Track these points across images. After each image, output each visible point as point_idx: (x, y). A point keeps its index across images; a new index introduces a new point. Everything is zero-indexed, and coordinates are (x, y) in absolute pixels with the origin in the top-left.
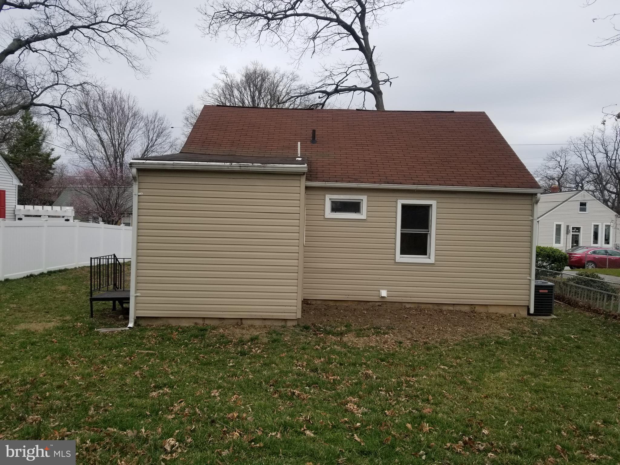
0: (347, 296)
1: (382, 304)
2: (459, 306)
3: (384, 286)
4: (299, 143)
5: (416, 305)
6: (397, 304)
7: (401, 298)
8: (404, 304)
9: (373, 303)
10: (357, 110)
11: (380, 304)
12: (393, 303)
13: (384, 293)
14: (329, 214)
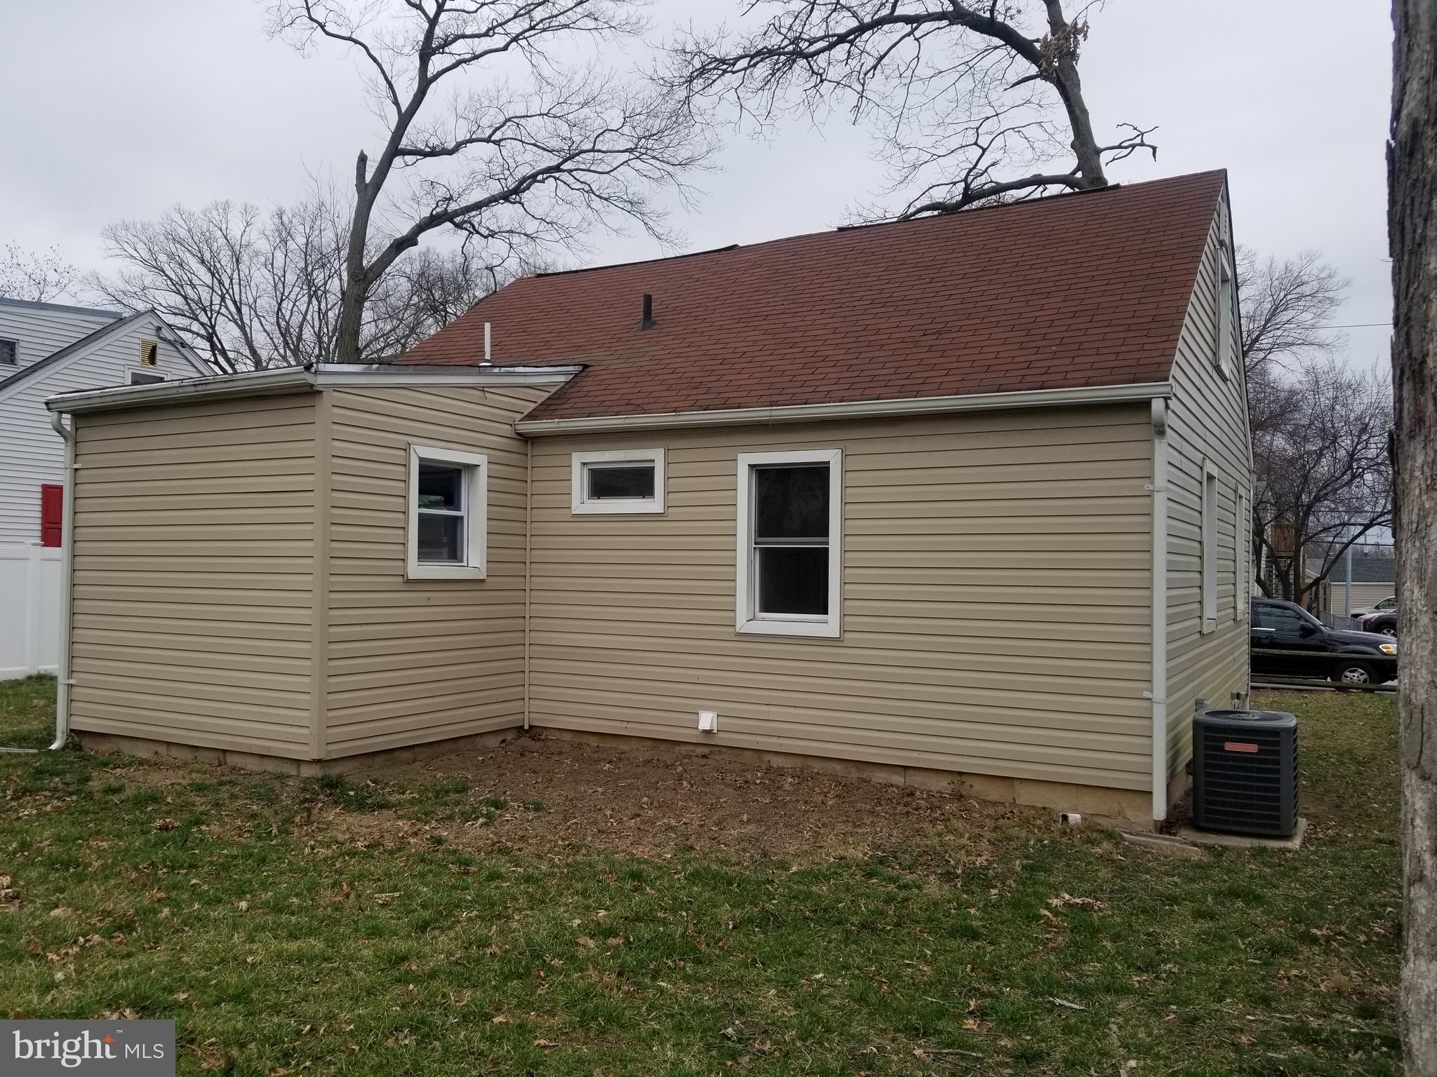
0: (625, 725)
1: (711, 752)
2: (920, 773)
3: (708, 701)
4: (487, 326)
5: (799, 762)
6: (747, 754)
7: (753, 738)
8: (767, 757)
9: (688, 748)
10: (841, 229)
11: (706, 750)
12: (739, 752)
13: (706, 720)
14: (581, 502)
